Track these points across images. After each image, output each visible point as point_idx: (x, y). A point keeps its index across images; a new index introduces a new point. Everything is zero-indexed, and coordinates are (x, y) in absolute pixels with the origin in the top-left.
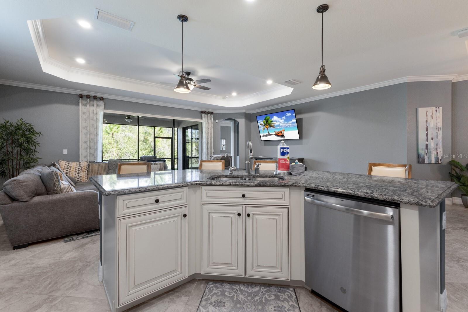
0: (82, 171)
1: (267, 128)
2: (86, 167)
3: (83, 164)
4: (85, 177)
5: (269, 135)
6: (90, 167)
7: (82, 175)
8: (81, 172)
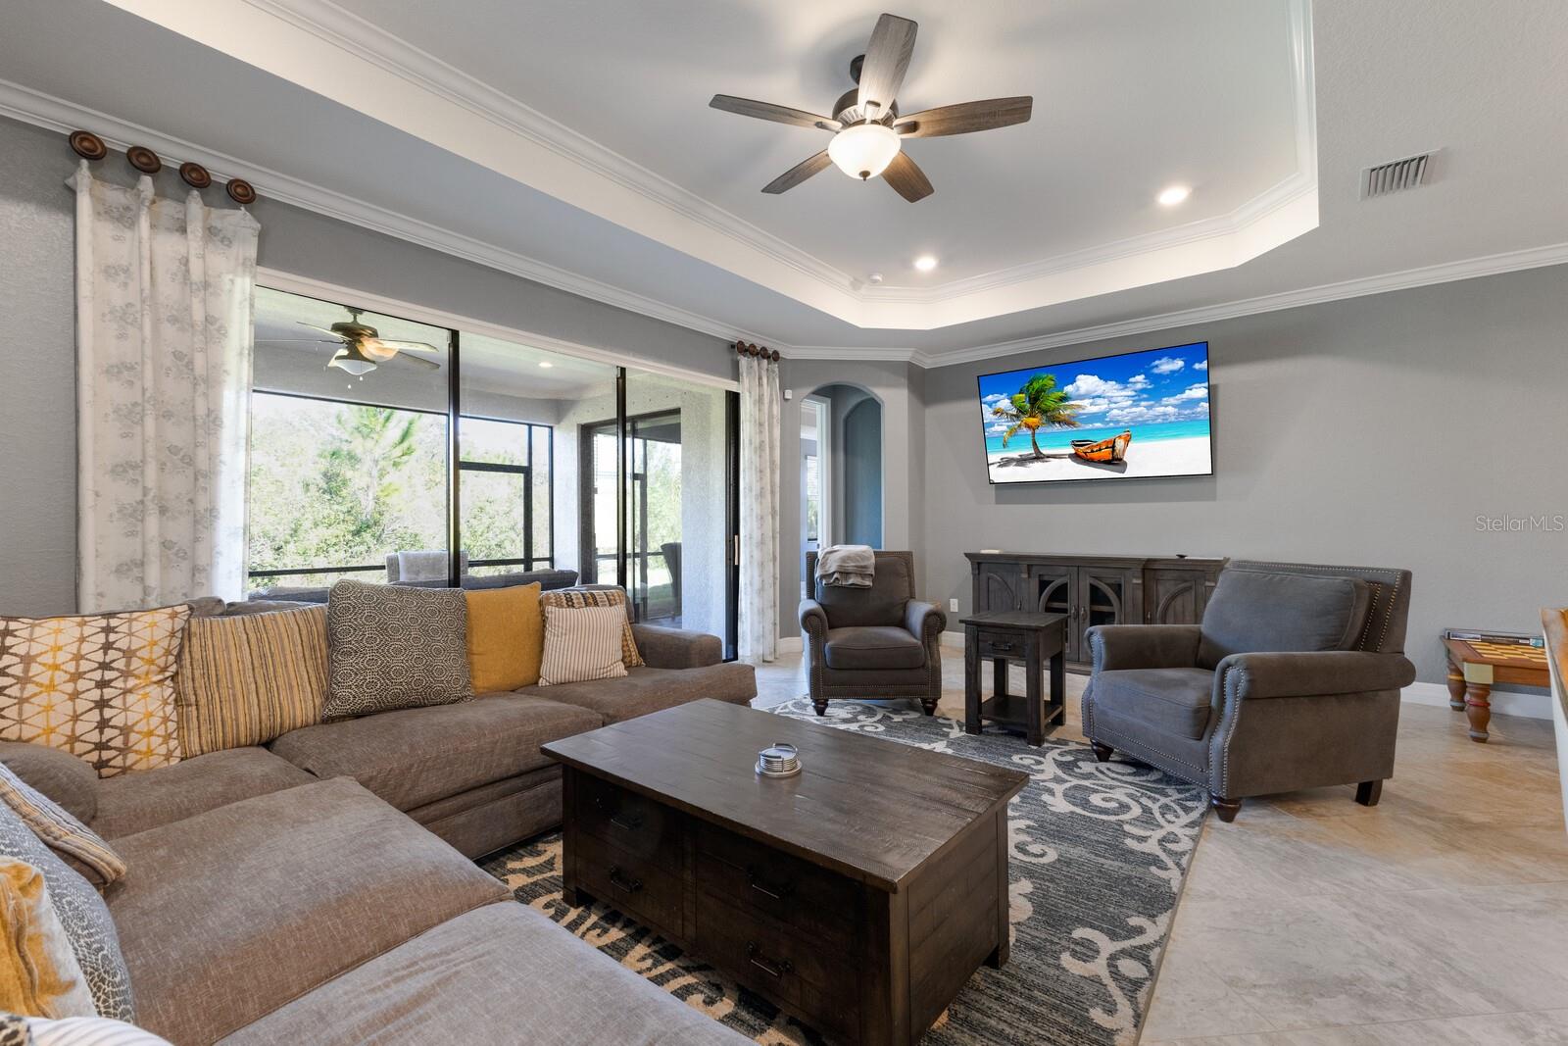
0: (131, 683)
1: (1028, 426)
2: (168, 652)
3: (136, 626)
4: (161, 731)
5: (1039, 457)
6: (196, 648)
7: (132, 718)
8: (126, 692)
